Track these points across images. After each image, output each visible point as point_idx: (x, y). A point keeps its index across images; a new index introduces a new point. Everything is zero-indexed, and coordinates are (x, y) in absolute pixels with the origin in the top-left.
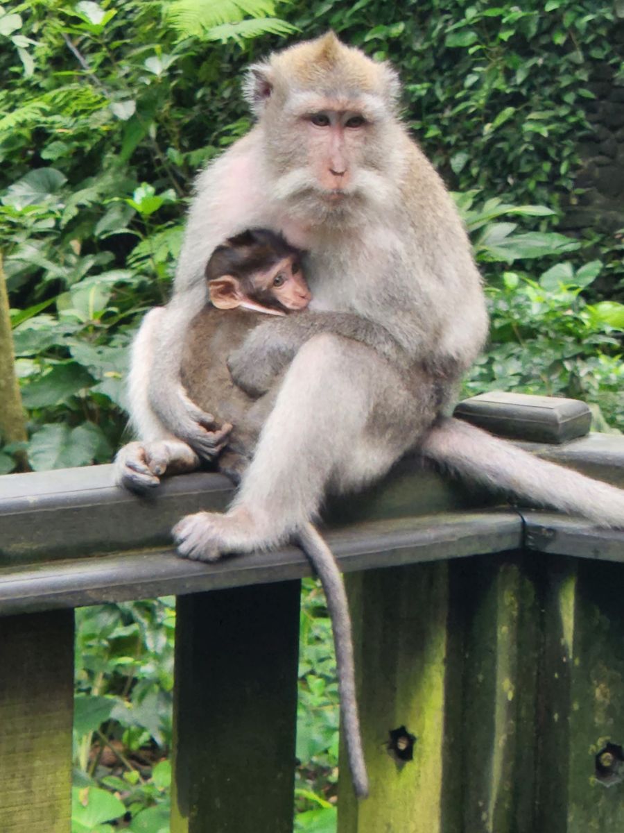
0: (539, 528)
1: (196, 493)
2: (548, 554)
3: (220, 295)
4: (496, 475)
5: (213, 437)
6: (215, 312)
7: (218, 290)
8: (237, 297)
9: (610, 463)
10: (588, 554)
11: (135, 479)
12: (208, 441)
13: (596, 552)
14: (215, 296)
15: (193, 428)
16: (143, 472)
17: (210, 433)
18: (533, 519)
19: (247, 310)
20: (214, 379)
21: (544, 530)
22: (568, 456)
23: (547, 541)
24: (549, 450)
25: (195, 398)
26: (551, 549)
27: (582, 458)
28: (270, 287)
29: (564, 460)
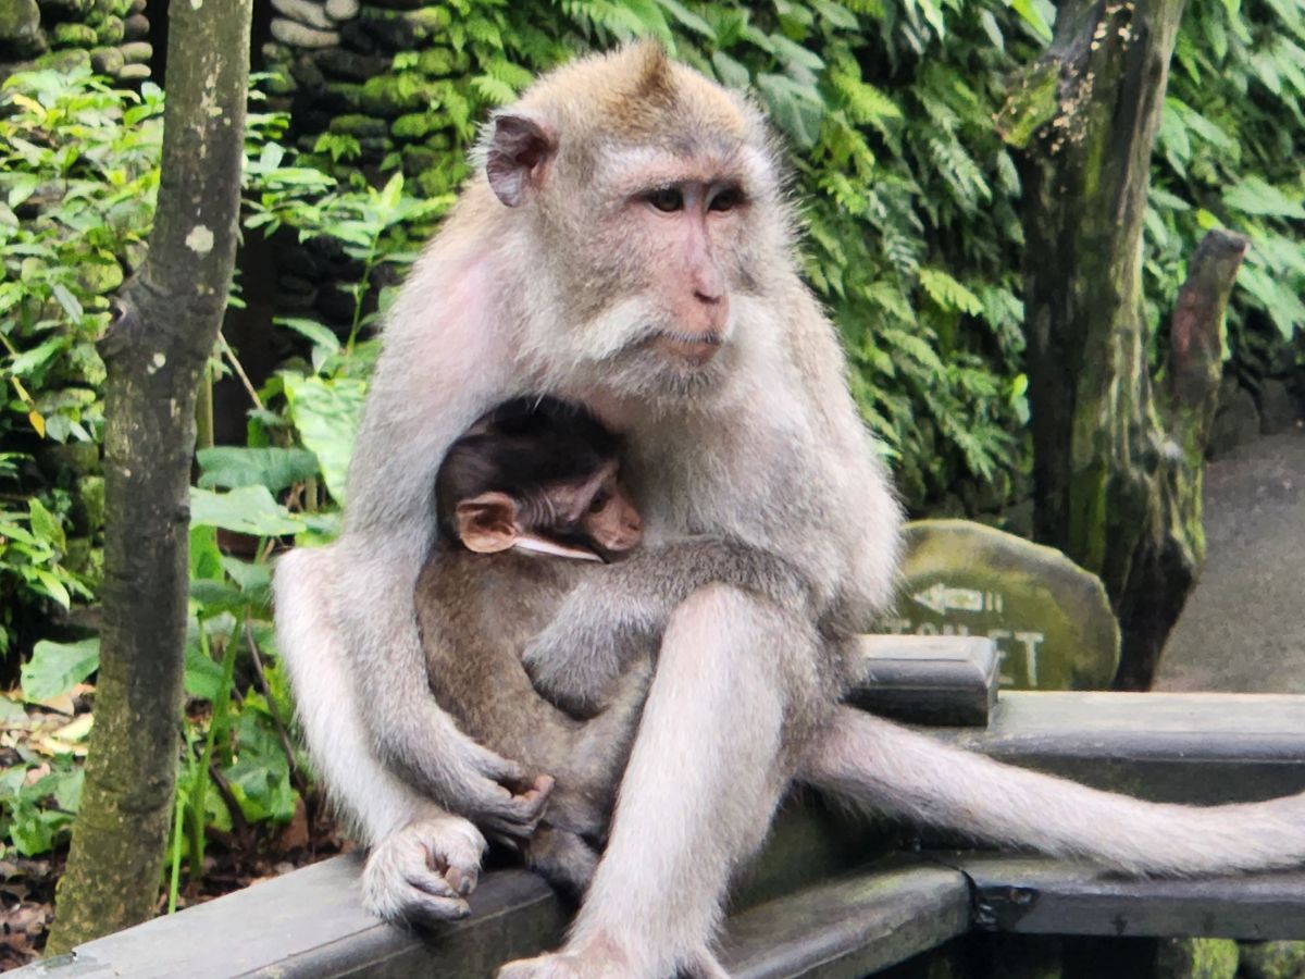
0: (1003, 891)
1: (501, 913)
2: (1023, 935)
3: (478, 528)
4: (926, 803)
5: (524, 805)
6: (473, 562)
7: (476, 518)
8: (512, 530)
9: (1103, 754)
10: (1105, 928)
11: (428, 907)
12: (517, 814)
13: (1120, 923)
14: (470, 529)
15: (489, 793)
16: (442, 894)
17: (519, 799)
18: (990, 874)
19: (531, 554)
20: (508, 692)
21: (1013, 892)
22: (1018, 748)
23: (1022, 910)
24: (977, 741)
25: (479, 735)
26: (1025, 926)
27: (1045, 749)
28: (584, 515)
29: (1010, 755)
